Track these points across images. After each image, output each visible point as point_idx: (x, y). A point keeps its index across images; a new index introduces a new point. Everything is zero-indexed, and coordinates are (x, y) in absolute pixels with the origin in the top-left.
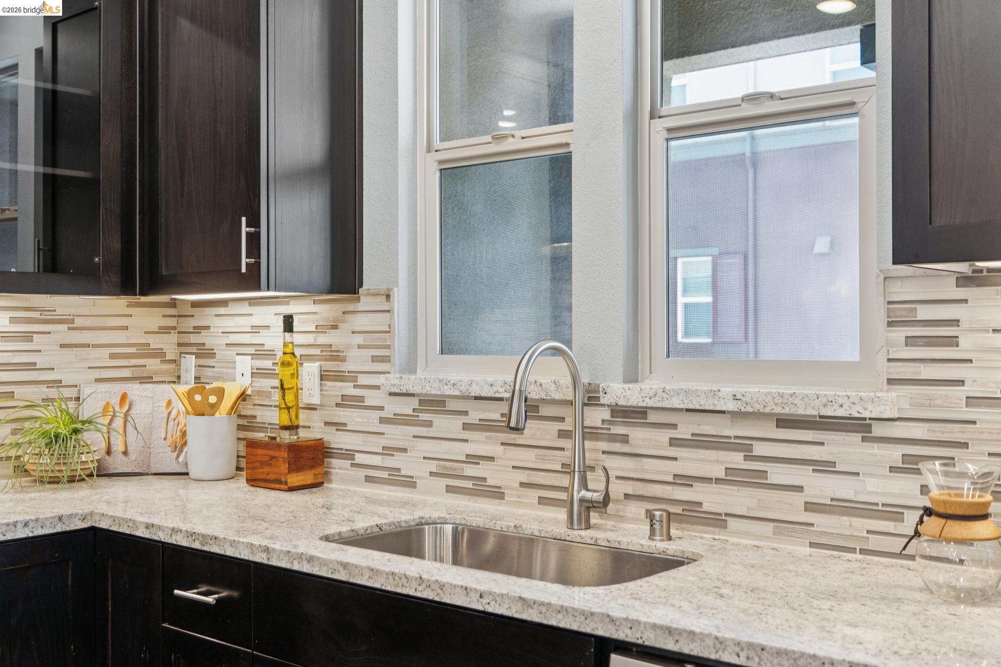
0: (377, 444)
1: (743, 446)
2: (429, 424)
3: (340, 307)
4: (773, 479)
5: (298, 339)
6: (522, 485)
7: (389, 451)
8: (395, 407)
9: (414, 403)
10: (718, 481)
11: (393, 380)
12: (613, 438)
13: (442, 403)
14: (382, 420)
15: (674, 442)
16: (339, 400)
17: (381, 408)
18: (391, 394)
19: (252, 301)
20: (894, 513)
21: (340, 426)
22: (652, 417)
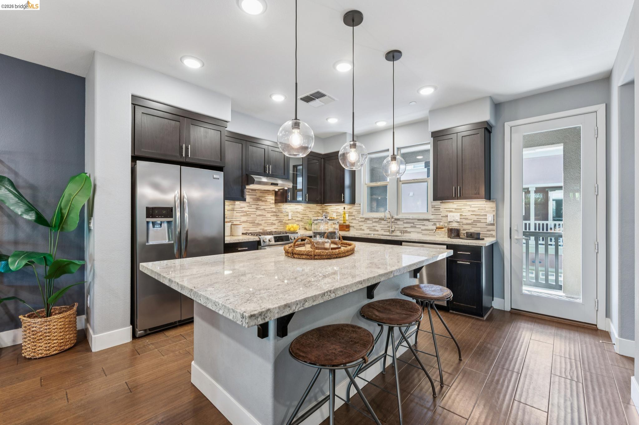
0: (358, 225)
1: (413, 223)
2: (367, 222)
3: (352, 206)
4: (417, 227)
5: (346, 210)
6: (381, 229)
7: (360, 226)
8: (361, 220)
9: (364, 219)
10: (410, 227)
11: (361, 216)
12: (395, 223)
13: (369, 219)
14: (359, 222)
15: (404, 223)
16: (352, 219)
17: (359, 220)
18: (360, 218)
19: (336, 205)
20: (432, 230)
21: (352, 223)
22: (401, 220)
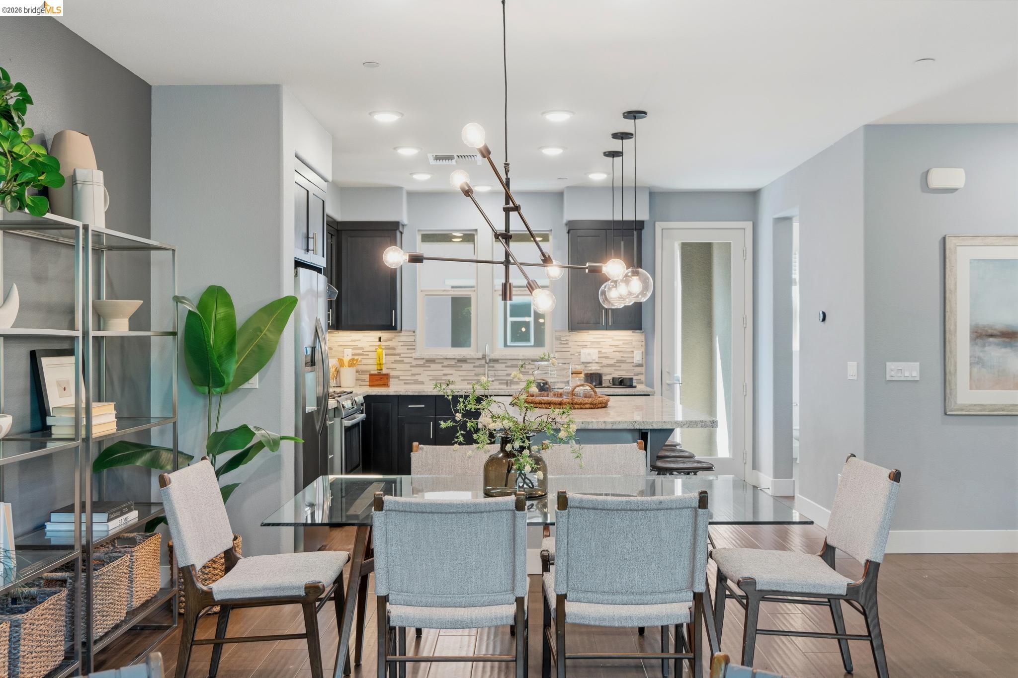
0: (409, 373)
2: (430, 366)
7: (413, 375)
8: (415, 363)
9: (424, 361)
11: (416, 355)
12: (490, 366)
13: (435, 361)
14: (411, 366)
15: (506, 367)
16: (393, 361)
17: (411, 363)
18: (415, 359)
21: (394, 369)
22: (500, 361)
